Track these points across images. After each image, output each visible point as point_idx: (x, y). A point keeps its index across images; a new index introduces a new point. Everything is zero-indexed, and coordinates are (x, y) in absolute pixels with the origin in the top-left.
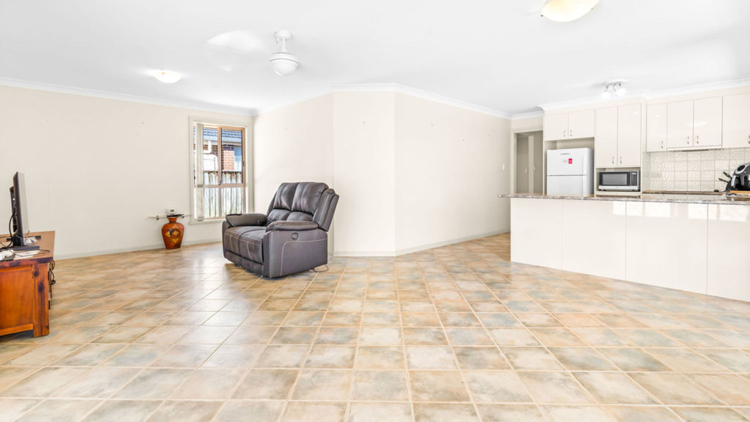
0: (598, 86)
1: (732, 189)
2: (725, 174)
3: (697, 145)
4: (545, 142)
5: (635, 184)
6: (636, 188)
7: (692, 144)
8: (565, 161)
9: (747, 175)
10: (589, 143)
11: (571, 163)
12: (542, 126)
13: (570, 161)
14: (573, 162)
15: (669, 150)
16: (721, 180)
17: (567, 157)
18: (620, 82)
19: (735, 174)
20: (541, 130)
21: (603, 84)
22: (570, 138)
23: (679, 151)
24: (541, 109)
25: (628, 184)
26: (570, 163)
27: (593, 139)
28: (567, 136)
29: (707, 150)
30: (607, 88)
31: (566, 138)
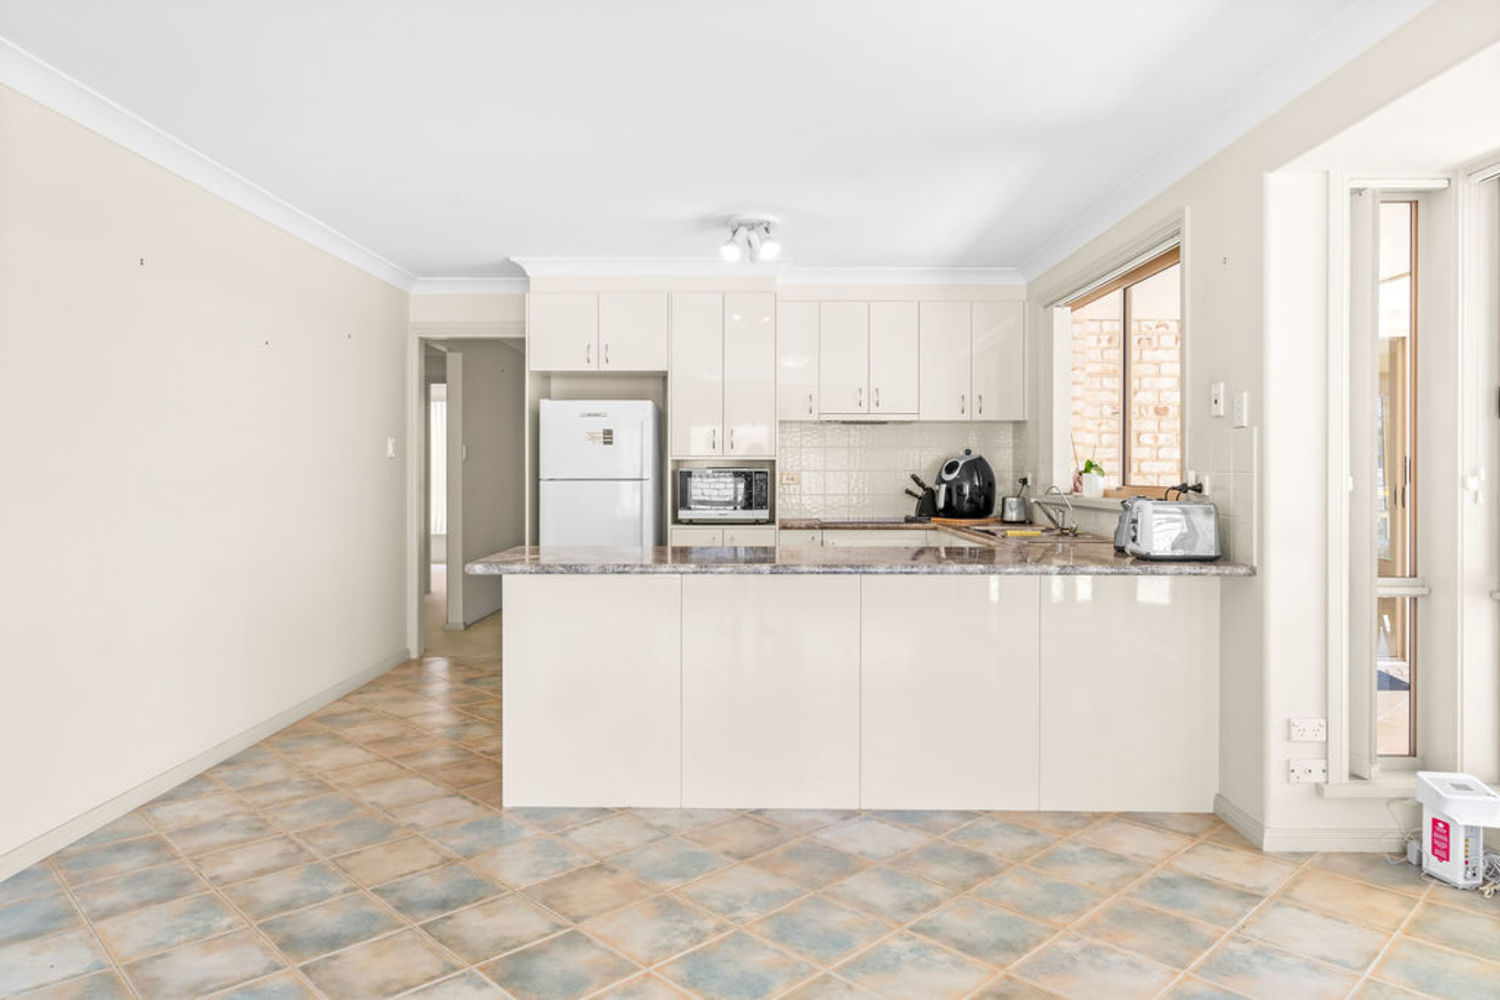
0: (707, 223)
1: (936, 513)
2: (915, 479)
3: (877, 410)
4: (531, 372)
5: (761, 505)
6: (764, 514)
7: (866, 407)
8: (592, 437)
9: (960, 483)
10: (655, 386)
11: (611, 443)
12: (522, 325)
13: (608, 437)
14: (615, 440)
15: (824, 418)
16: (908, 492)
17: (599, 426)
18: (769, 223)
19: (940, 481)
20: (521, 336)
21: (724, 222)
22: (605, 367)
23: (836, 422)
24: (518, 272)
25: (748, 505)
26: (605, 443)
27: (663, 377)
28: (593, 360)
29: (885, 423)
30: (735, 232)
31: (593, 367)
